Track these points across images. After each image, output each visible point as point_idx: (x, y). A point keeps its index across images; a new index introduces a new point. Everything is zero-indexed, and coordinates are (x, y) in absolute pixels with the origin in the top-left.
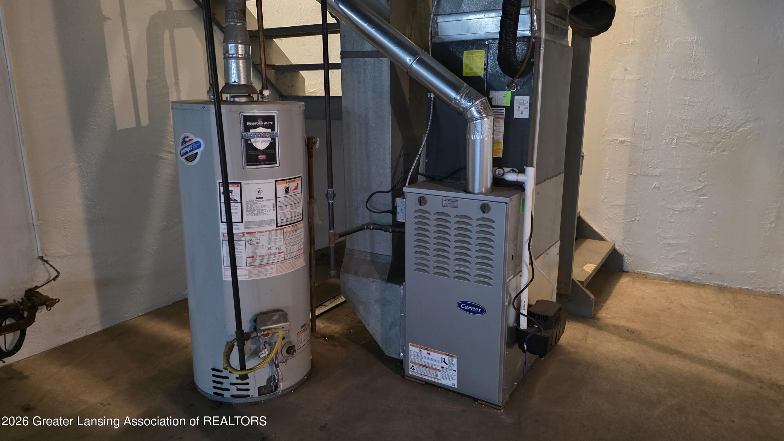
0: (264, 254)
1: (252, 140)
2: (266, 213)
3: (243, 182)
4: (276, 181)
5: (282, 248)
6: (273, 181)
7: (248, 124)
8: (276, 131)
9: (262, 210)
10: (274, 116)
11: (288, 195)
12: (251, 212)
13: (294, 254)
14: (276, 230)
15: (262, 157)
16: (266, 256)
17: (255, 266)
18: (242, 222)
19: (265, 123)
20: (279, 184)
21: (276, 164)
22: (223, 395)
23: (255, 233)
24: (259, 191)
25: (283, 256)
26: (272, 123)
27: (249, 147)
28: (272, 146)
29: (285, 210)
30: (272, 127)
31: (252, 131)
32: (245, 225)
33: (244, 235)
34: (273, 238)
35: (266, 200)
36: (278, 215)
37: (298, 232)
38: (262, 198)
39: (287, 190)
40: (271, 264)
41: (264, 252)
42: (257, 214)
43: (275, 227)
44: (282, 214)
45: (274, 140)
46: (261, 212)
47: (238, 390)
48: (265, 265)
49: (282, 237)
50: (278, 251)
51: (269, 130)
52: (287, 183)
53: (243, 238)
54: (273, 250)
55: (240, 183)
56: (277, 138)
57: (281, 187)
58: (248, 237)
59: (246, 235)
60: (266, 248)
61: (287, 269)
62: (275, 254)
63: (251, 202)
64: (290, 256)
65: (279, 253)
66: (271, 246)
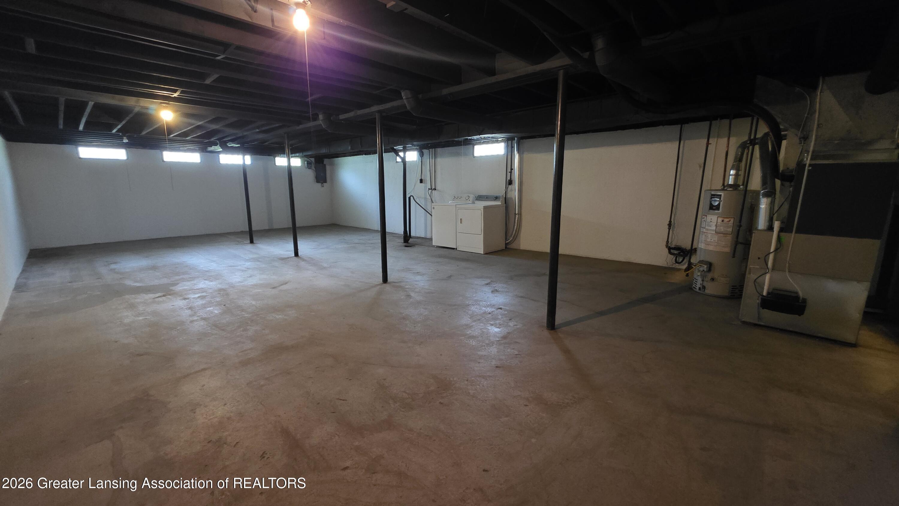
1: (712, 202)
2: (712, 227)
3: (708, 215)
4: (718, 217)
5: (717, 241)
6: (717, 216)
7: (712, 197)
8: (722, 200)
10: (721, 195)
12: (708, 226)
13: (723, 245)
15: (715, 208)
16: (709, 242)
17: (705, 244)
18: (705, 228)
19: (717, 197)
21: (719, 211)
23: (707, 233)
26: (720, 197)
27: (711, 204)
28: (719, 204)
29: (721, 228)
30: (720, 198)
31: (713, 199)
34: (713, 236)
35: (713, 223)
36: (717, 229)
37: (726, 238)
38: (712, 221)
39: (723, 221)
40: (711, 245)
41: (709, 240)
43: (714, 233)
44: (719, 229)
46: (710, 226)
47: (695, 285)
48: (708, 245)
49: (717, 237)
50: (714, 241)
51: (718, 199)
52: (724, 218)
54: (712, 241)
56: (721, 203)
57: (720, 220)
59: (705, 233)
61: (718, 249)
63: (708, 222)
64: (719, 245)
66: (712, 239)
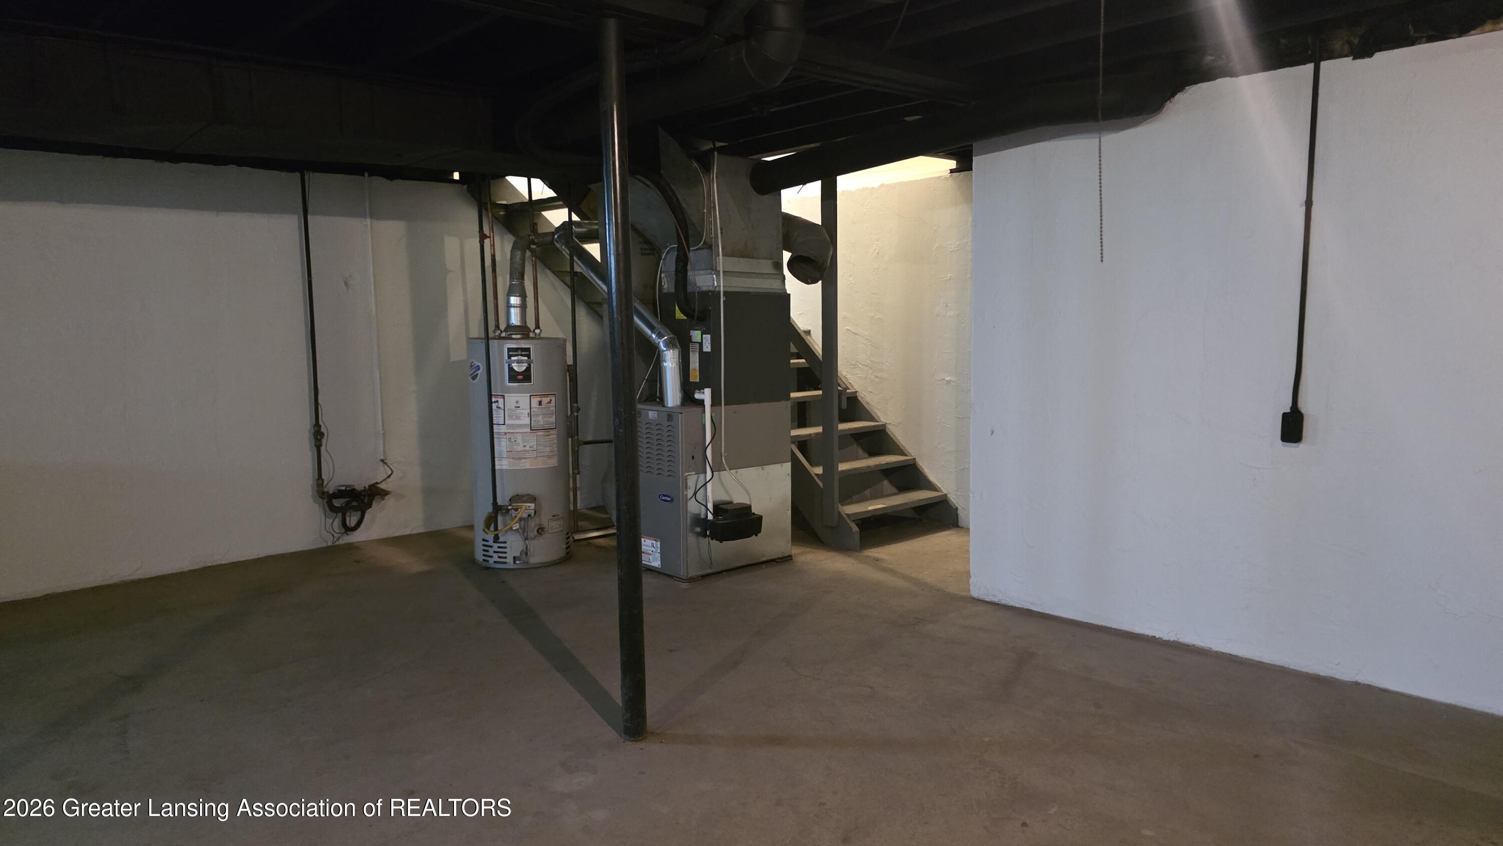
0: (519, 450)
1: (513, 364)
2: (523, 419)
3: (506, 395)
5: (535, 447)
6: (529, 395)
7: (510, 353)
8: (532, 358)
9: (520, 417)
10: (529, 348)
11: (540, 406)
12: (511, 417)
13: (546, 454)
14: (530, 432)
15: (520, 377)
16: (521, 451)
17: (513, 458)
18: (504, 424)
19: (523, 353)
20: (533, 398)
22: (488, 561)
23: (513, 433)
24: (517, 402)
25: (536, 454)
26: (528, 353)
27: (511, 369)
28: (528, 369)
29: (538, 418)
30: (529, 356)
31: (513, 358)
32: (507, 427)
33: (506, 434)
34: (527, 438)
35: (522, 409)
36: (532, 422)
37: (549, 437)
39: (540, 403)
40: (526, 458)
41: (520, 448)
42: (515, 419)
43: (529, 430)
44: (535, 421)
45: (530, 365)
46: (518, 418)
47: (499, 557)
48: (520, 459)
49: (535, 438)
50: (531, 449)
51: (526, 358)
52: (540, 397)
53: (505, 437)
54: (527, 448)
55: (504, 396)
56: (532, 364)
57: (535, 401)
58: (508, 436)
59: (507, 434)
60: (521, 446)
61: (540, 464)
62: (529, 451)
63: (511, 410)
64: (542, 454)
65: (532, 451)
66: (525, 444)
